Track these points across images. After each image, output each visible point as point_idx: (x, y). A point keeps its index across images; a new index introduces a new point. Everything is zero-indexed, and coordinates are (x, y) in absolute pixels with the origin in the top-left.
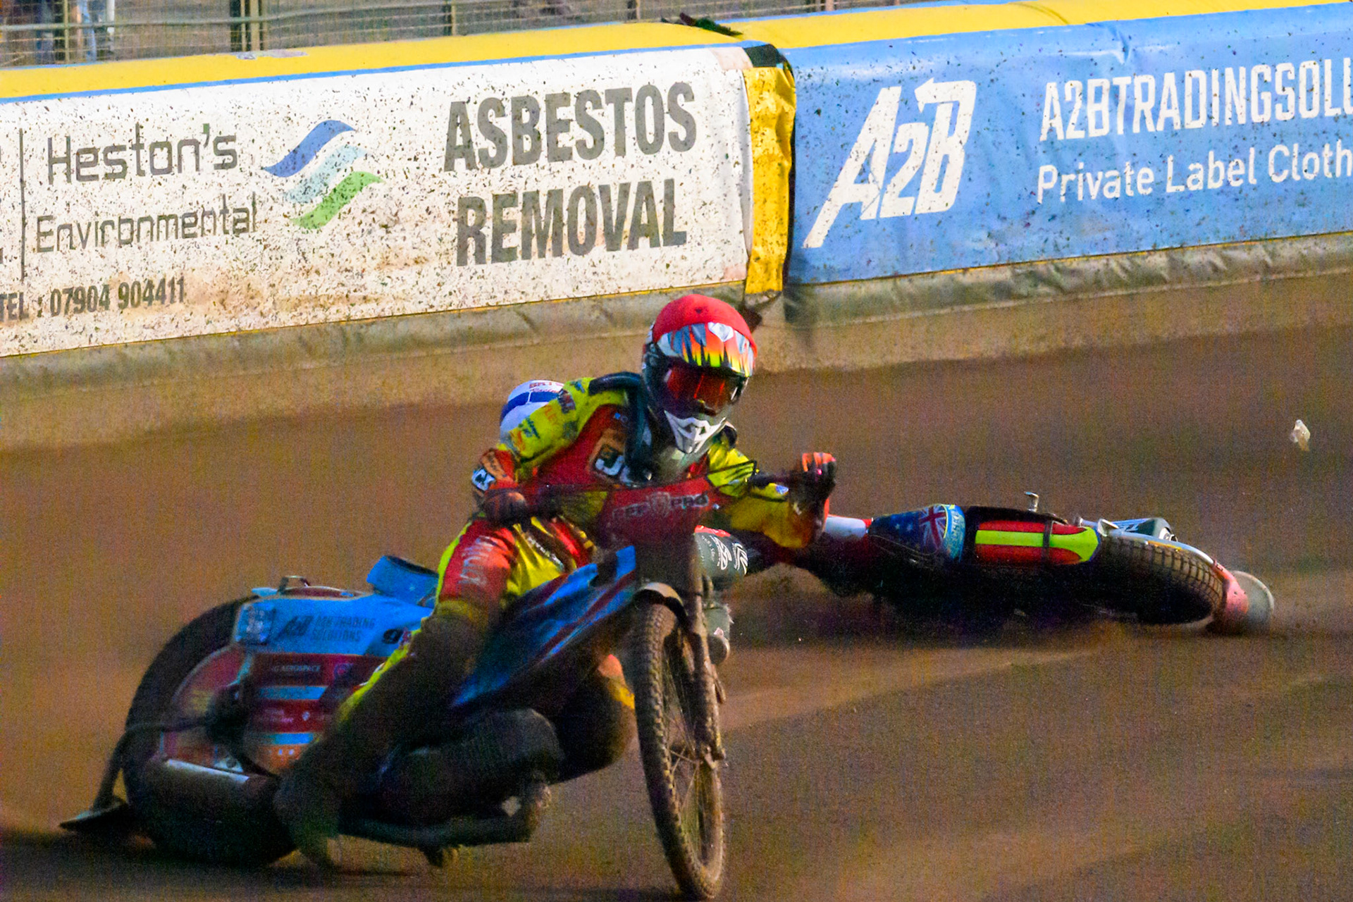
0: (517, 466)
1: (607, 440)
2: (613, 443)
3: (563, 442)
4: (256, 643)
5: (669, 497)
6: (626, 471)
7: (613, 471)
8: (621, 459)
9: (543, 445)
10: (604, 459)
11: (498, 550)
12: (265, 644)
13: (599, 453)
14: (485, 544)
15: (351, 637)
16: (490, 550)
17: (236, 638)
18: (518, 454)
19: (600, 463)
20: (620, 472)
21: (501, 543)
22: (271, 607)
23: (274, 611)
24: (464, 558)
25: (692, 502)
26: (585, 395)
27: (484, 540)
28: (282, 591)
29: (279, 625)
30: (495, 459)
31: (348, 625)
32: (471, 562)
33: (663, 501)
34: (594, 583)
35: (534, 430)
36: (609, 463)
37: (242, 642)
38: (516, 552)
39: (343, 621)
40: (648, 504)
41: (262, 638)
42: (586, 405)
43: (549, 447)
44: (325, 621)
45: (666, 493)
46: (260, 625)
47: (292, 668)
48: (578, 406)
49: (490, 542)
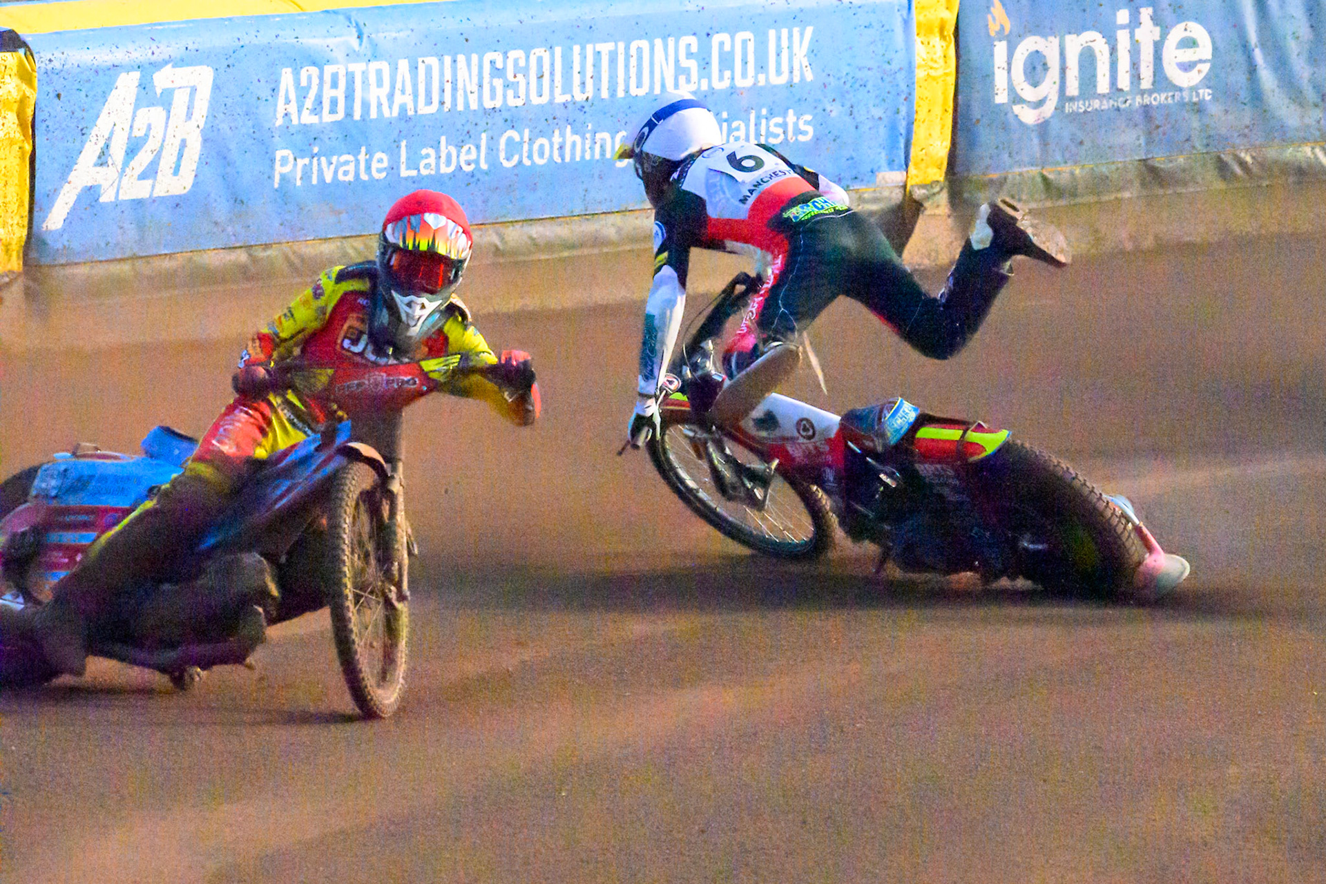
0: (278, 346)
1: (352, 321)
2: (357, 324)
3: (315, 325)
4: (47, 496)
5: (384, 378)
6: (370, 348)
7: (358, 349)
8: (365, 337)
9: (298, 328)
10: (350, 339)
11: (252, 420)
12: (56, 497)
13: (346, 333)
14: (243, 415)
15: (122, 491)
16: (243, 420)
17: (33, 492)
18: (277, 335)
19: (347, 343)
20: (364, 350)
21: (257, 415)
22: (62, 468)
23: (66, 470)
24: (223, 426)
25: (403, 382)
26: (332, 283)
27: (241, 411)
28: (74, 454)
29: (68, 482)
30: (257, 341)
31: (120, 482)
32: (225, 430)
33: (379, 379)
34: (317, 449)
35: (292, 315)
36: (355, 342)
37: (36, 497)
38: (269, 423)
39: (117, 479)
40: (366, 382)
41: (53, 493)
42: (333, 292)
43: (303, 330)
44: (103, 478)
45: (382, 374)
46: (53, 483)
47: (73, 518)
48: (327, 293)
49: (247, 413)
